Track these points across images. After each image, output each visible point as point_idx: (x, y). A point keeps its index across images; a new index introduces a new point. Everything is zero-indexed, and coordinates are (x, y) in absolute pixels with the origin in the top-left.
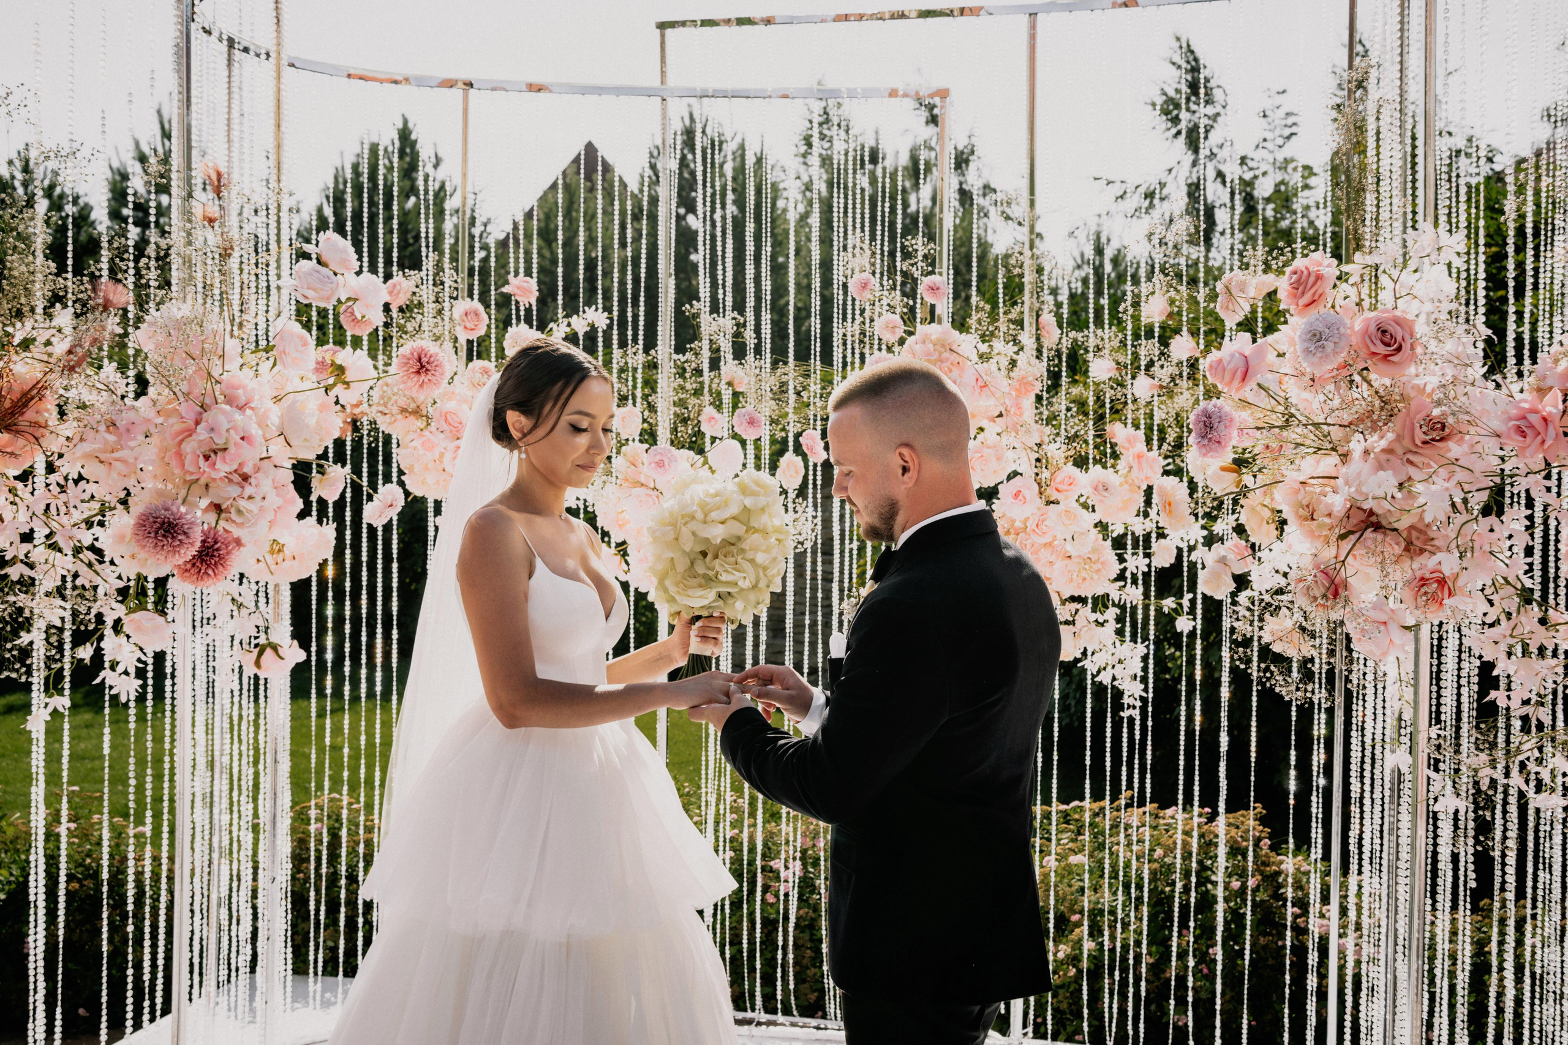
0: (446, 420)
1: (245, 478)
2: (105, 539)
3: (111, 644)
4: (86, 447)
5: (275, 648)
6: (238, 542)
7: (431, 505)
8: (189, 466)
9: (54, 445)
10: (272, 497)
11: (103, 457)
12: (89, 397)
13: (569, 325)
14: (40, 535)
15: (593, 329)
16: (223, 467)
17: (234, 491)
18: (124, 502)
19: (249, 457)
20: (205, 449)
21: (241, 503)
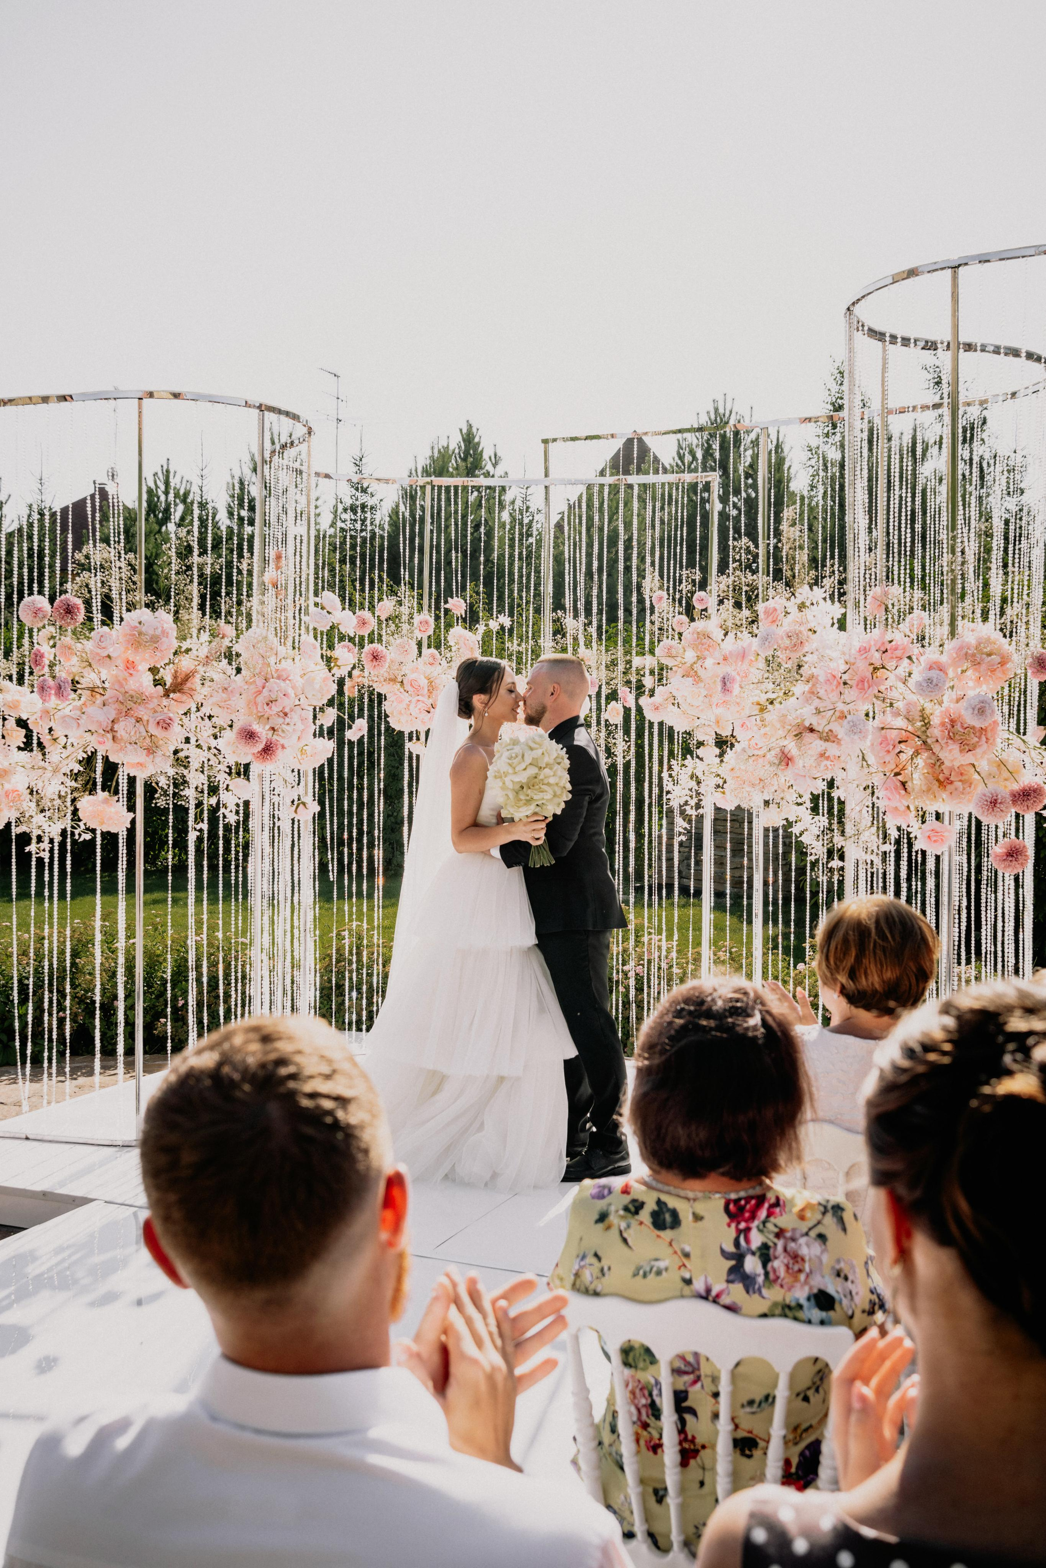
1: (286, 714)
2: (221, 743)
3: (224, 796)
4: (214, 700)
5: (304, 804)
6: (283, 747)
7: (406, 735)
8: (260, 709)
9: (199, 698)
10: (299, 724)
11: (222, 704)
12: (215, 677)
13: (487, 625)
14: (193, 741)
15: (502, 628)
16: (275, 708)
17: (281, 720)
18: (231, 726)
19: (287, 703)
20: (267, 700)
21: (284, 726)
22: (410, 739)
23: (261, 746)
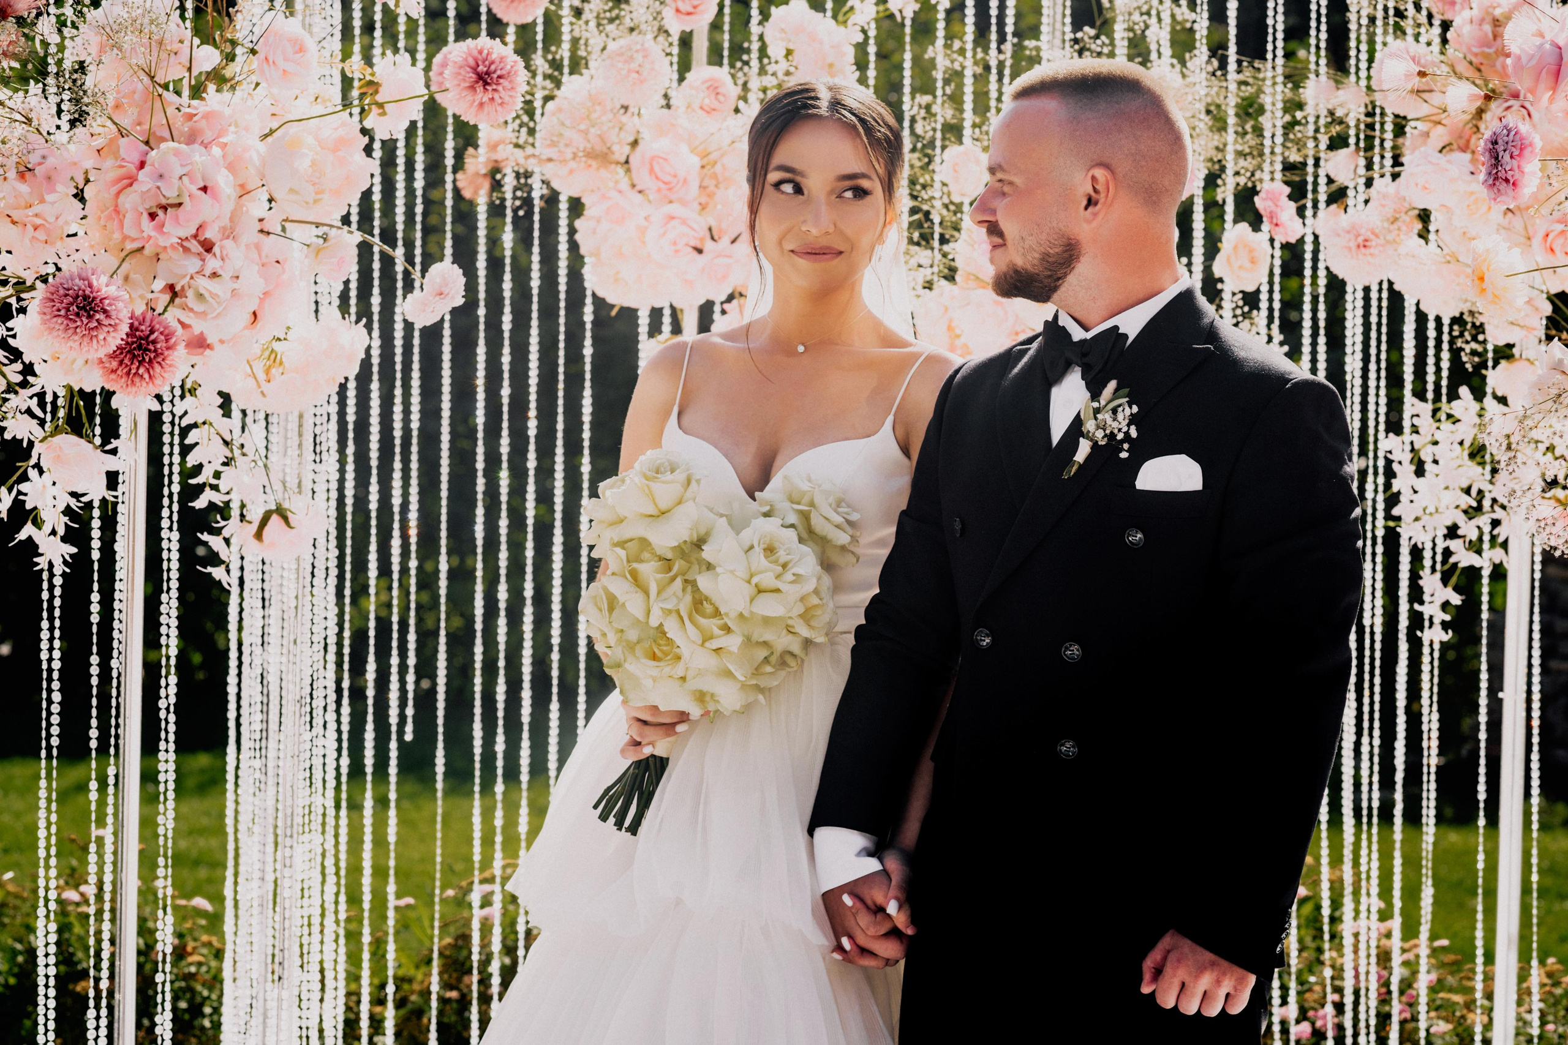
0: (652, 170)
1: (208, 247)
3: (33, 488)
5: (284, 514)
6: (201, 343)
7: (644, 321)
8: (131, 230)
17: (192, 265)
18: (45, 280)
19: (213, 217)
20: (151, 204)
21: (203, 283)
22: (655, 329)
23: (116, 339)
